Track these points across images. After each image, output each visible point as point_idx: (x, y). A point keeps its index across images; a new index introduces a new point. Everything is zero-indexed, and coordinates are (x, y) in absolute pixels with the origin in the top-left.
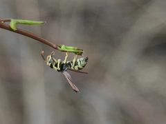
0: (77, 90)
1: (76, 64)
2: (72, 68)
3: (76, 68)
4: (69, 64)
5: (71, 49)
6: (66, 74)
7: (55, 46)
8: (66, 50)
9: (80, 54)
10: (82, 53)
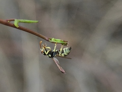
0: (64, 71)
1: (63, 52)
2: (60, 55)
3: (63, 55)
4: (58, 52)
5: (59, 41)
6: (55, 59)
7: (47, 39)
8: (55, 42)
9: (66, 45)
10: (67, 44)
